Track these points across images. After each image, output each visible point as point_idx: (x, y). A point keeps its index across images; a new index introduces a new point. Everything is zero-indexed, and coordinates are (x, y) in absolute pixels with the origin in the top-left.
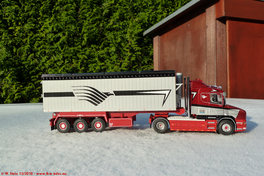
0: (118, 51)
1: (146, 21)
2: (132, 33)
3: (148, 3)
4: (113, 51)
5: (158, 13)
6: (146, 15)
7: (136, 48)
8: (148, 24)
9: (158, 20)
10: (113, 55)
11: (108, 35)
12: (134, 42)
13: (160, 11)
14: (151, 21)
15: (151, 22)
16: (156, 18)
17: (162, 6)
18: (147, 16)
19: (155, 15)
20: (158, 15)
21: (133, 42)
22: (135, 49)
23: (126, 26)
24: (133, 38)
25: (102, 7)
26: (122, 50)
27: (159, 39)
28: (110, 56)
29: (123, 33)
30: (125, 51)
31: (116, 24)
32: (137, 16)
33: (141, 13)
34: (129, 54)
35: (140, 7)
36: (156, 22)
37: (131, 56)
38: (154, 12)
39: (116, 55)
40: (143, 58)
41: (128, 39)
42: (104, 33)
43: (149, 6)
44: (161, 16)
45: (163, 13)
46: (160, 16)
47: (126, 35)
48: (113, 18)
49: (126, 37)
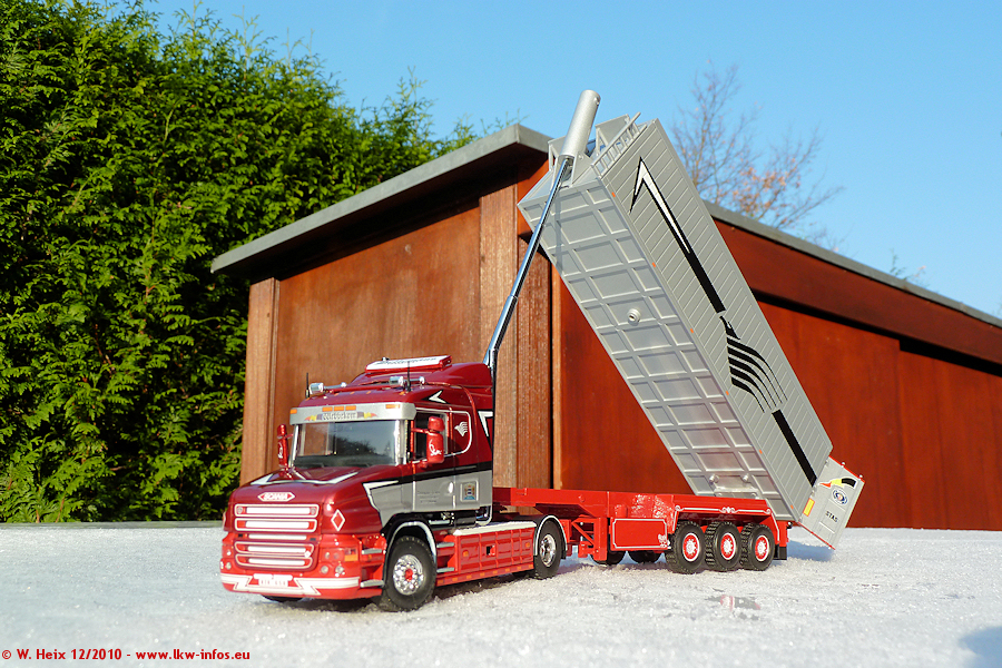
0: (98, 326)
1: (223, 218)
2: (161, 257)
3: (233, 152)
4: (76, 323)
5: (267, 195)
6: (222, 195)
7: (177, 318)
8: (228, 232)
9: (266, 221)
10: (72, 339)
11: (56, 253)
12: (171, 294)
13: (277, 189)
14: (241, 221)
15: (239, 226)
16: (261, 214)
17: (286, 170)
18: (225, 198)
19: (256, 198)
20: (267, 202)
21: (167, 294)
22: (172, 321)
23: (141, 225)
24: (165, 278)
25: (41, 133)
26: (112, 321)
27: (278, 290)
28: (59, 344)
29: (123, 253)
30: (127, 326)
31: (95, 213)
32: (186, 194)
33: (199, 184)
34: (143, 339)
35: (199, 159)
36: (259, 227)
37: (148, 350)
38: (254, 190)
39: (88, 338)
40: (197, 363)
41: (143, 277)
42: (41, 242)
43: (234, 162)
44: (278, 209)
45: (287, 196)
46: (274, 208)
47: (137, 262)
48: (87, 187)
49: (136, 271)
